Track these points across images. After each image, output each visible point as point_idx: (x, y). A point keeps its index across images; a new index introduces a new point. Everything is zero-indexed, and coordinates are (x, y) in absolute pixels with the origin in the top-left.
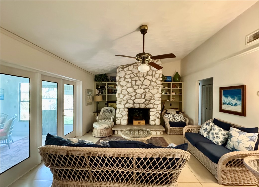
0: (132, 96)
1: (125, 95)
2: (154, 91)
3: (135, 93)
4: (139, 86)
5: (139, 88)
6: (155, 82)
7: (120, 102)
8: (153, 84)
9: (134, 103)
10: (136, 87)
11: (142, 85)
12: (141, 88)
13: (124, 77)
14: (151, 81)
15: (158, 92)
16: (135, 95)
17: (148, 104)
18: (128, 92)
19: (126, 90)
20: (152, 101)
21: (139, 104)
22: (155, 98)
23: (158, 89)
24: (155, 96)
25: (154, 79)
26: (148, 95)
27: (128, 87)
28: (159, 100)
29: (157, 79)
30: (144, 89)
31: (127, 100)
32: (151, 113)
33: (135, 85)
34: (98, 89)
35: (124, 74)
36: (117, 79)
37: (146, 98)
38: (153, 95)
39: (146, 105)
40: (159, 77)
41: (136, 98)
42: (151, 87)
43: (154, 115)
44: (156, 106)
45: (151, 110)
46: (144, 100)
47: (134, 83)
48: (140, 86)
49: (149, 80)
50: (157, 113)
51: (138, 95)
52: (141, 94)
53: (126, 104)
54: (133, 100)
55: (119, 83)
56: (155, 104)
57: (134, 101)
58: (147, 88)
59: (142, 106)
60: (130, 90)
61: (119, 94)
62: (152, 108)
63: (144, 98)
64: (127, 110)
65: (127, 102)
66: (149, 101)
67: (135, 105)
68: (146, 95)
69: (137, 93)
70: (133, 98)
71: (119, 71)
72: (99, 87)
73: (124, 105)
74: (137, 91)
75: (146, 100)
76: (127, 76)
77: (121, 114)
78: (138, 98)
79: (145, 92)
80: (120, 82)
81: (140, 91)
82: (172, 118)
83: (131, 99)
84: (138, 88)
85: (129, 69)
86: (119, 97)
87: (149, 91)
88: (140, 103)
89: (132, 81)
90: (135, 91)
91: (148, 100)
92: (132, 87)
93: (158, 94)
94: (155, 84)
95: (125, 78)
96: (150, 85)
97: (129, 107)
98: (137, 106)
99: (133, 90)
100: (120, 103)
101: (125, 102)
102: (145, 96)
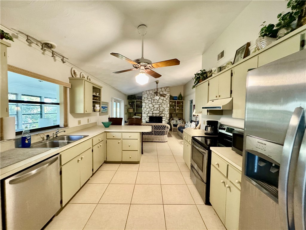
0: (151, 109)
1: (147, 109)
2: (165, 106)
3: (153, 107)
4: (156, 103)
5: (156, 104)
6: (166, 101)
7: (145, 112)
8: (164, 102)
9: (153, 113)
10: (154, 104)
11: (158, 102)
12: (157, 104)
13: (147, 97)
14: (163, 100)
15: (167, 107)
16: (154, 109)
17: (161, 114)
18: (149, 107)
19: (148, 105)
20: (164, 112)
21: (156, 114)
22: (165, 111)
23: (167, 105)
24: (165, 109)
25: (165, 99)
26: (162, 108)
27: (149, 104)
28: (167, 112)
29: (166, 99)
30: (159, 105)
31: (149, 111)
32: (163, 119)
33: (154, 102)
34: (130, 105)
35: (147, 96)
36: (143, 98)
37: (160, 110)
38: (164, 109)
39: (160, 115)
40: (168, 98)
41: (154, 110)
42: (163, 104)
43: (164, 121)
44: (166, 115)
45: (163, 117)
46: (159, 112)
47: (153, 101)
48: (157, 103)
49: (162, 100)
50: (166, 119)
51: (155, 108)
52: (157, 108)
53: (148, 114)
54: (152, 112)
55: (144, 101)
56: (165, 114)
57: (153, 112)
58: (160, 104)
59: (158, 115)
60: (151, 105)
61: (144, 108)
62: (164, 116)
63: (159, 110)
64: (149, 117)
65: (149, 113)
66: (162, 112)
67: (153, 114)
69: (154, 107)
70: (152, 110)
71: (144, 94)
72: (130, 103)
73: (147, 114)
74: (154, 106)
75: (160, 112)
76: (149, 97)
77: (145, 120)
78: (155, 110)
79: (160, 107)
80: (145, 100)
81: (157, 106)
82: (175, 122)
83: (151, 111)
84: (155, 105)
85: (150, 93)
86: (144, 110)
87: (162, 106)
88: (156, 113)
89: (152, 100)
90: (153, 106)
91: (161, 111)
92: (151, 104)
93: (167, 108)
94: (166, 102)
95: (148, 98)
96: (163, 102)
97: (150, 116)
98: (154, 115)
99: (152, 106)
100: (144, 113)
101: (148, 112)
102: (159, 109)
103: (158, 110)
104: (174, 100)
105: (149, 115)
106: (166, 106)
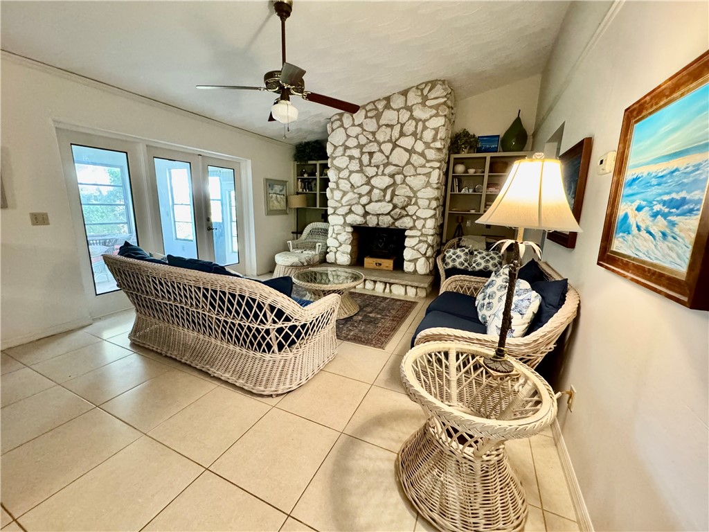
0: (361, 196)
1: (345, 193)
2: (416, 182)
3: (367, 188)
4: (378, 167)
5: (380, 173)
6: (422, 155)
7: (335, 208)
8: (416, 160)
9: (366, 214)
10: (371, 171)
11: (386, 165)
12: (383, 174)
13: (343, 144)
14: (411, 151)
15: (428, 184)
16: (369, 193)
17: (401, 217)
18: (352, 185)
19: (348, 179)
20: (411, 209)
21: (378, 215)
22: (420, 202)
23: (428, 175)
24: (419, 194)
25: (420, 147)
26: (402, 191)
27: (351, 172)
28: (428, 207)
29: (427, 145)
30: (392, 176)
31: (351, 205)
32: (408, 242)
33: (369, 165)
34: (303, 180)
35: (345, 138)
36: (329, 150)
37: (395, 200)
38: (415, 192)
39: (396, 220)
40: (434, 140)
41: (371, 201)
42: (409, 170)
43: (413, 248)
44: (419, 224)
45: (406, 233)
46: (390, 207)
47: (366, 159)
48: (381, 168)
49: (406, 150)
50: (420, 241)
51: (376, 191)
52: (385, 190)
53: (347, 214)
54: (364, 206)
55: (332, 163)
56: (418, 218)
57: (367, 208)
58: (398, 174)
59: (386, 222)
60: (357, 179)
61: (332, 190)
62: (411, 229)
63: (391, 201)
64: (350, 229)
65: (350, 211)
66: (403, 208)
67: (368, 218)
68: (396, 193)
69: (373, 187)
70: (364, 200)
71: (333, 130)
72: (306, 176)
73: (345, 216)
74: (373, 182)
75: (395, 207)
76: (352, 143)
77: (336, 238)
78: (376, 201)
79: (394, 184)
80: (335, 158)
81: (381, 182)
83: (358, 203)
84: (377, 175)
85: (356, 123)
86: (333, 198)
87: (404, 182)
88: (380, 214)
89: (362, 153)
90: (368, 183)
91: (400, 205)
92: (361, 171)
93: (429, 189)
94: (422, 161)
95: (347, 148)
96: (408, 162)
97: (355, 224)
98: (372, 222)
99: (365, 179)
100: (334, 213)
101: (346, 209)
102: (393, 194)
103: (388, 197)
104: (479, 151)
105: (351, 219)
106: (424, 178)
